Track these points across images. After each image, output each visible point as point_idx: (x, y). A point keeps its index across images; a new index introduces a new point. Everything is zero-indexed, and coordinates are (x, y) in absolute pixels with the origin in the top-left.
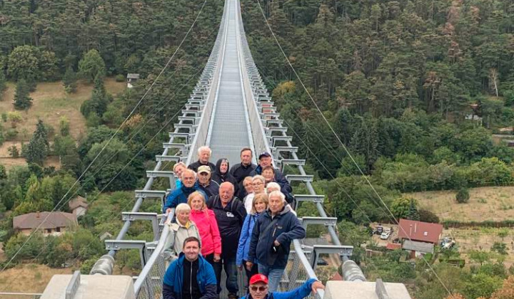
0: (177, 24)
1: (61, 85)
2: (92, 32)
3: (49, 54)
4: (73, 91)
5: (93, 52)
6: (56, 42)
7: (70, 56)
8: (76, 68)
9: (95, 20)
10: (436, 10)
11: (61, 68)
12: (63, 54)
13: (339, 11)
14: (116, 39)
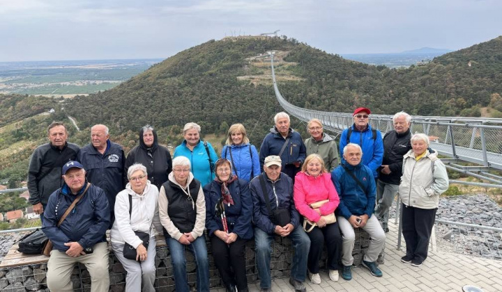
0: (254, 111)
1: (214, 135)
2: (224, 115)
3: (208, 124)
4: (218, 137)
5: (225, 122)
6: (212, 120)
7: (216, 124)
8: (219, 129)
9: (225, 111)
10: (349, 101)
11: (214, 128)
12: (214, 124)
13: (313, 103)
14: (232, 117)
